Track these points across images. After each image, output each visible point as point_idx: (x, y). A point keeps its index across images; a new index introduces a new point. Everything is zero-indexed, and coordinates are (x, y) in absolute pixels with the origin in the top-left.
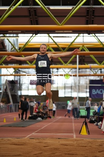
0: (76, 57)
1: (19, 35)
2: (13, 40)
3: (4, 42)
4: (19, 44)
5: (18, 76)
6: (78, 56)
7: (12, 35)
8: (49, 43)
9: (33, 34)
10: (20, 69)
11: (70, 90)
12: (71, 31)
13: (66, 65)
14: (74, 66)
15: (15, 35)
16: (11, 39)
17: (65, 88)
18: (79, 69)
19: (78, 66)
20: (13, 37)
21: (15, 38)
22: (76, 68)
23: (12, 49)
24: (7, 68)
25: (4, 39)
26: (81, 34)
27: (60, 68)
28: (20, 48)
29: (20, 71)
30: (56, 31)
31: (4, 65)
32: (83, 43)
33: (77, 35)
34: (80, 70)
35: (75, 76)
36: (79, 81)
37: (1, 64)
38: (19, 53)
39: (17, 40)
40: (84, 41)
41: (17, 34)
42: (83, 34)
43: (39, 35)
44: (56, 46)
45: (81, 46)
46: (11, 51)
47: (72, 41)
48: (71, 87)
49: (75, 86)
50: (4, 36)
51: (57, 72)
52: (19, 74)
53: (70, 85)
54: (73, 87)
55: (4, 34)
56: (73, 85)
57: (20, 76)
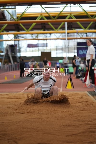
0: (65, 24)
1: (17, 7)
2: (12, 11)
3: (4, 13)
4: (17, 14)
5: (17, 40)
6: (66, 23)
7: (11, 7)
8: (42, 13)
9: (28, 6)
10: (19, 35)
11: (61, 51)
12: (60, 3)
13: (56, 30)
14: (63, 31)
15: (13, 7)
16: (10, 11)
17: (57, 49)
18: (68, 33)
19: (66, 31)
20: (12, 8)
21: (13, 10)
22: (65, 33)
23: (11, 18)
24: (8, 34)
25: (4, 10)
26: (68, 4)
27: (52, 33)
28: (18, 18)
29: (18, 36)
30: (48, 3)
31: (5, 32)
32: (70, 12)
33: (65, 5)
34: (69, 35)
35: (65, 39)
36: (68, 43)
37: (3, 31)
38: (16, 22)
39: (15, 11)
40: (72, 10)
41: (15, 6)
42: (70, 4)
43: (32, 6)
44: (47, 15)
45: (69, 14)
46: (10, 20)
47: (61, 10)
48: (62, 49)
49: (65, 48)
50: (4, 8)
51: (50, 36)
52: (18, 39)
53: (61, 47)
54: (63, 49)
55: (3, 6)
56: (64, 47)
57: (19, 41)
